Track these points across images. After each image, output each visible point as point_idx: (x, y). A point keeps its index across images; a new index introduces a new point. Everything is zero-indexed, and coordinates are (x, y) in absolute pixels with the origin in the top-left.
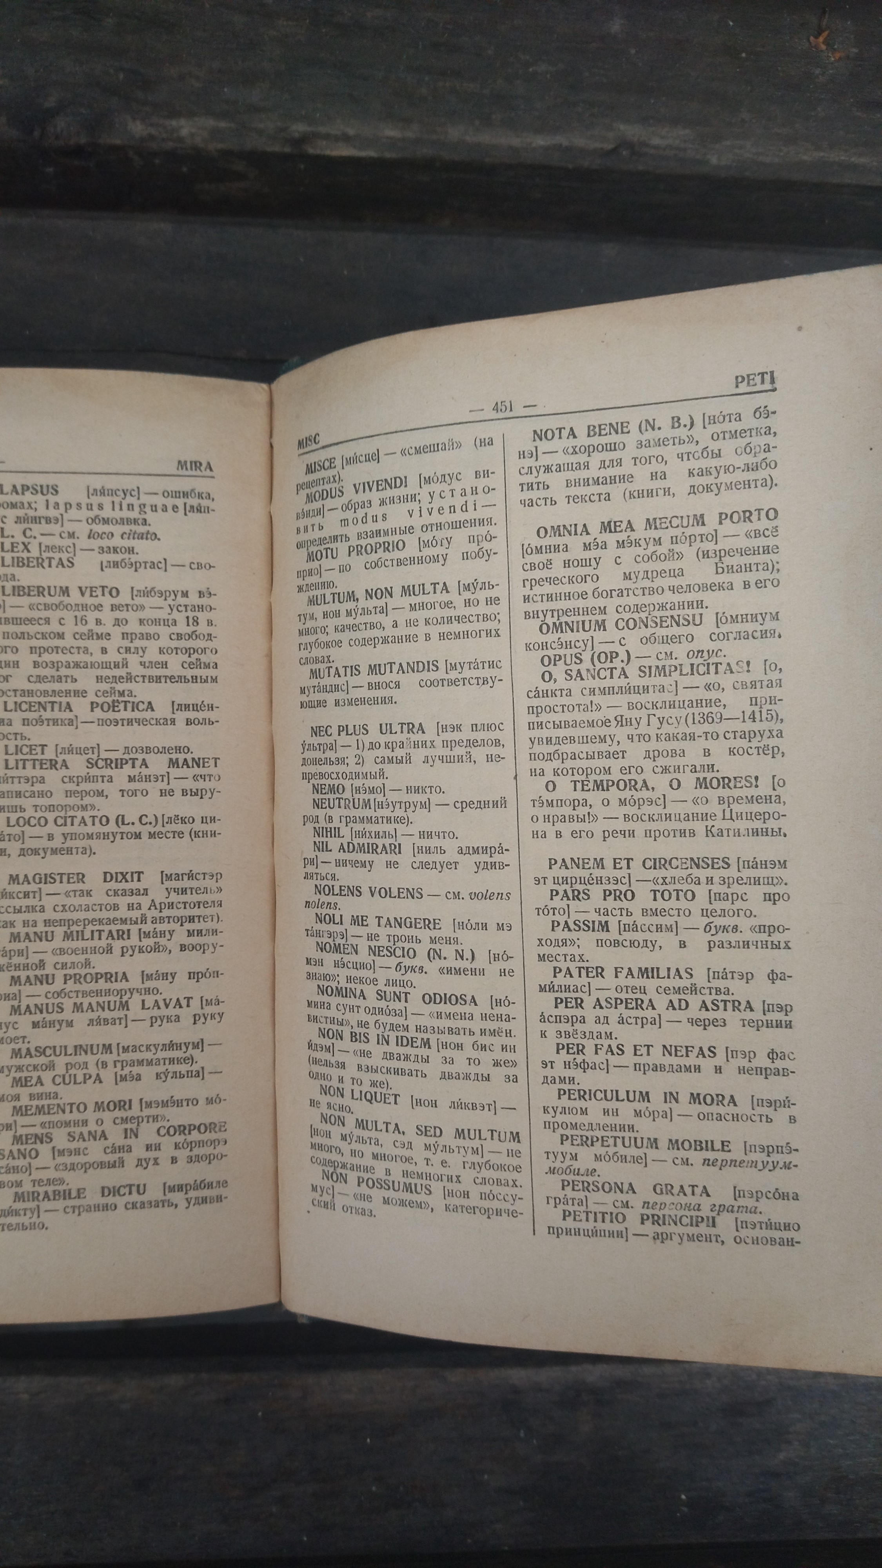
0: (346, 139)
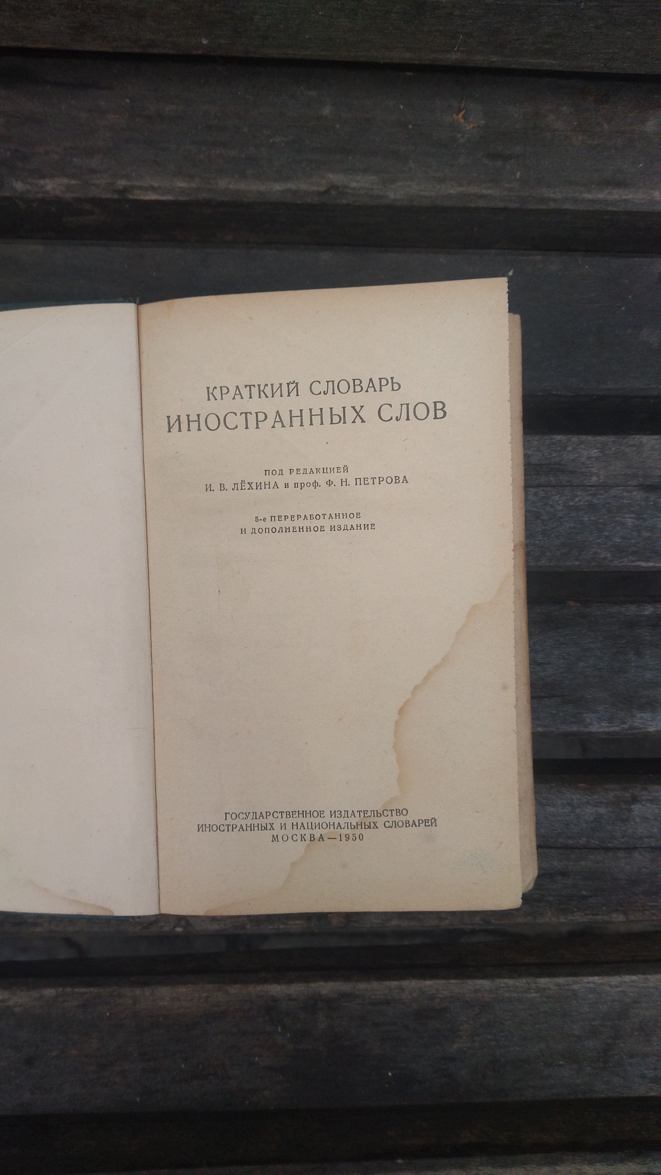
0: (152, 189)
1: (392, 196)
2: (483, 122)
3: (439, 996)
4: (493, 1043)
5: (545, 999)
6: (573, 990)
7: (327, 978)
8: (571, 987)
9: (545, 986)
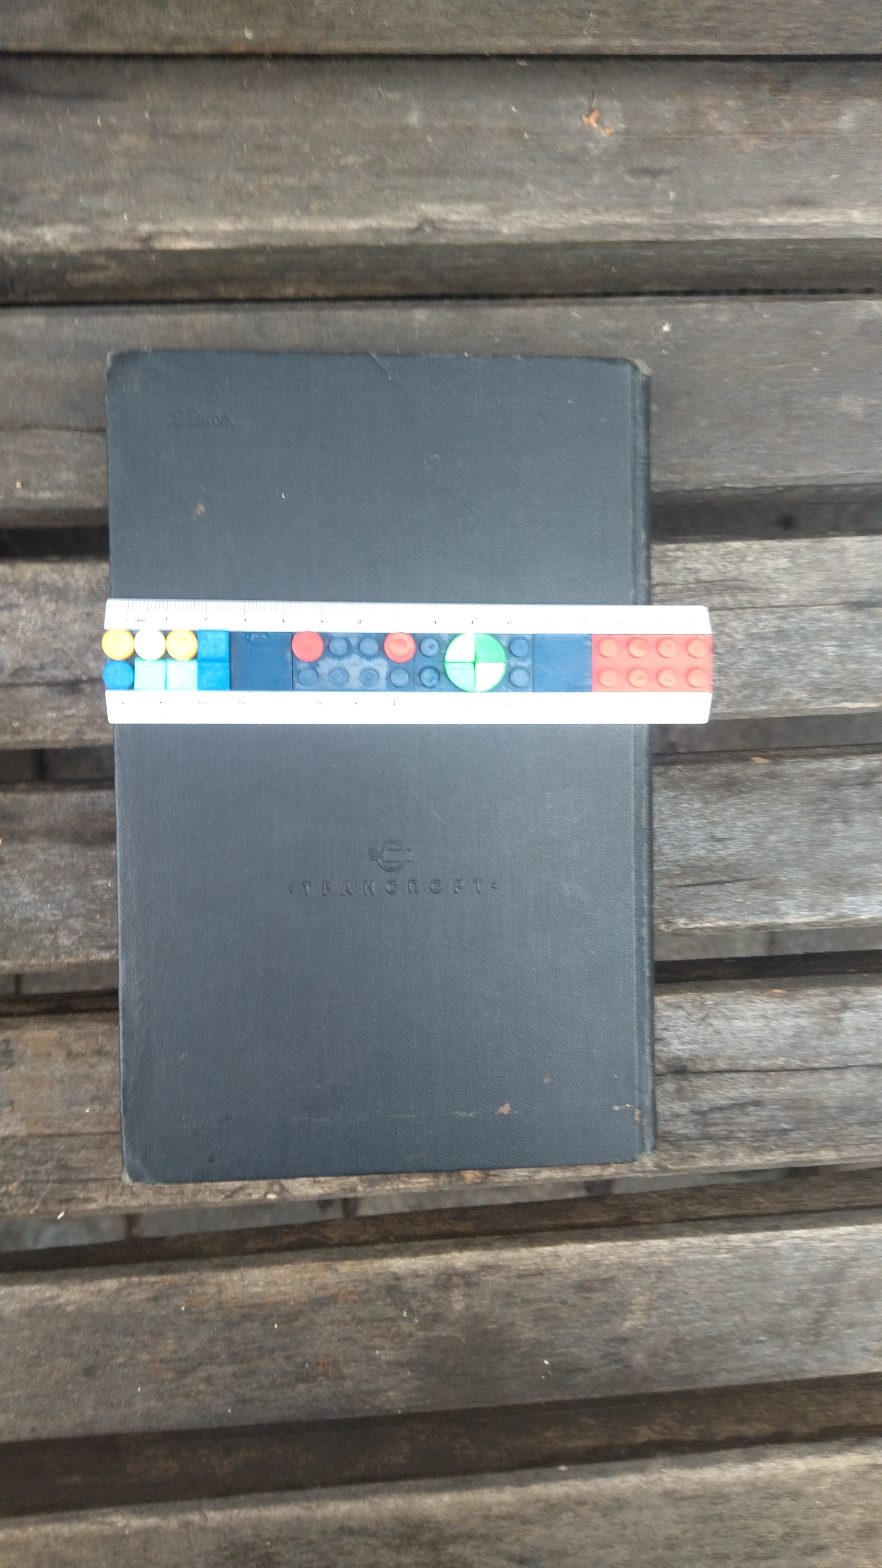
1: (505, 230)
2: (622, 126)
3: (606, 1262)
4: (676, 1318)
5: (739, 1261)
6: (774, 1248)
7: (463, 1247)
8: (771, 1245)
9: (738, 1244)
